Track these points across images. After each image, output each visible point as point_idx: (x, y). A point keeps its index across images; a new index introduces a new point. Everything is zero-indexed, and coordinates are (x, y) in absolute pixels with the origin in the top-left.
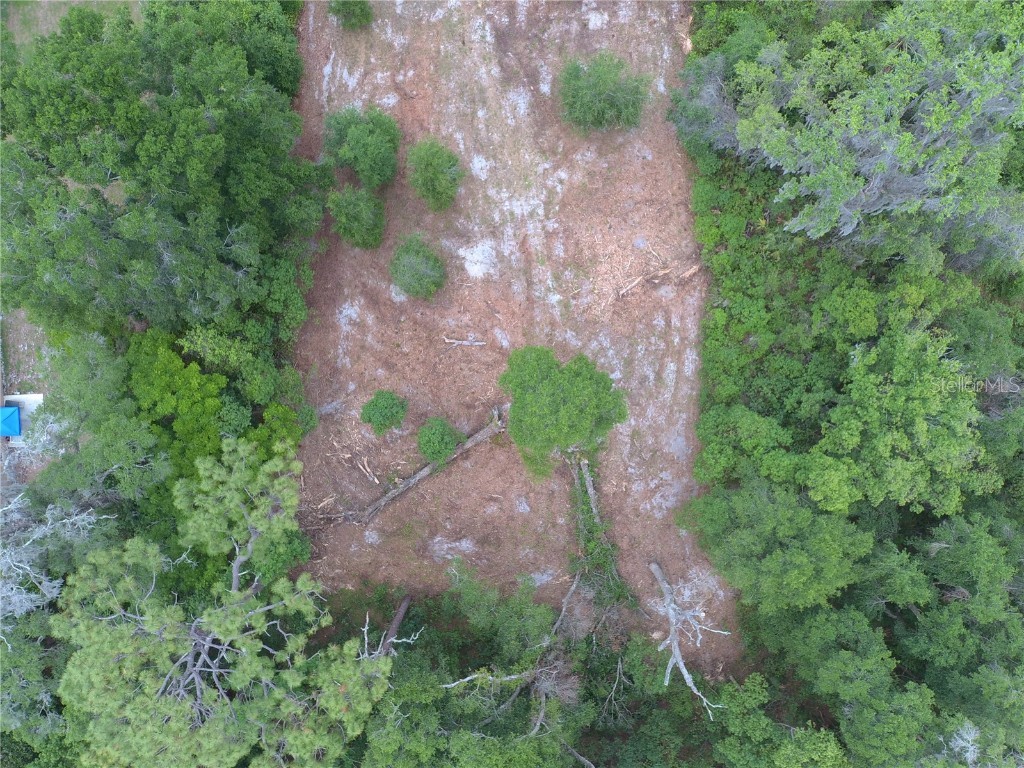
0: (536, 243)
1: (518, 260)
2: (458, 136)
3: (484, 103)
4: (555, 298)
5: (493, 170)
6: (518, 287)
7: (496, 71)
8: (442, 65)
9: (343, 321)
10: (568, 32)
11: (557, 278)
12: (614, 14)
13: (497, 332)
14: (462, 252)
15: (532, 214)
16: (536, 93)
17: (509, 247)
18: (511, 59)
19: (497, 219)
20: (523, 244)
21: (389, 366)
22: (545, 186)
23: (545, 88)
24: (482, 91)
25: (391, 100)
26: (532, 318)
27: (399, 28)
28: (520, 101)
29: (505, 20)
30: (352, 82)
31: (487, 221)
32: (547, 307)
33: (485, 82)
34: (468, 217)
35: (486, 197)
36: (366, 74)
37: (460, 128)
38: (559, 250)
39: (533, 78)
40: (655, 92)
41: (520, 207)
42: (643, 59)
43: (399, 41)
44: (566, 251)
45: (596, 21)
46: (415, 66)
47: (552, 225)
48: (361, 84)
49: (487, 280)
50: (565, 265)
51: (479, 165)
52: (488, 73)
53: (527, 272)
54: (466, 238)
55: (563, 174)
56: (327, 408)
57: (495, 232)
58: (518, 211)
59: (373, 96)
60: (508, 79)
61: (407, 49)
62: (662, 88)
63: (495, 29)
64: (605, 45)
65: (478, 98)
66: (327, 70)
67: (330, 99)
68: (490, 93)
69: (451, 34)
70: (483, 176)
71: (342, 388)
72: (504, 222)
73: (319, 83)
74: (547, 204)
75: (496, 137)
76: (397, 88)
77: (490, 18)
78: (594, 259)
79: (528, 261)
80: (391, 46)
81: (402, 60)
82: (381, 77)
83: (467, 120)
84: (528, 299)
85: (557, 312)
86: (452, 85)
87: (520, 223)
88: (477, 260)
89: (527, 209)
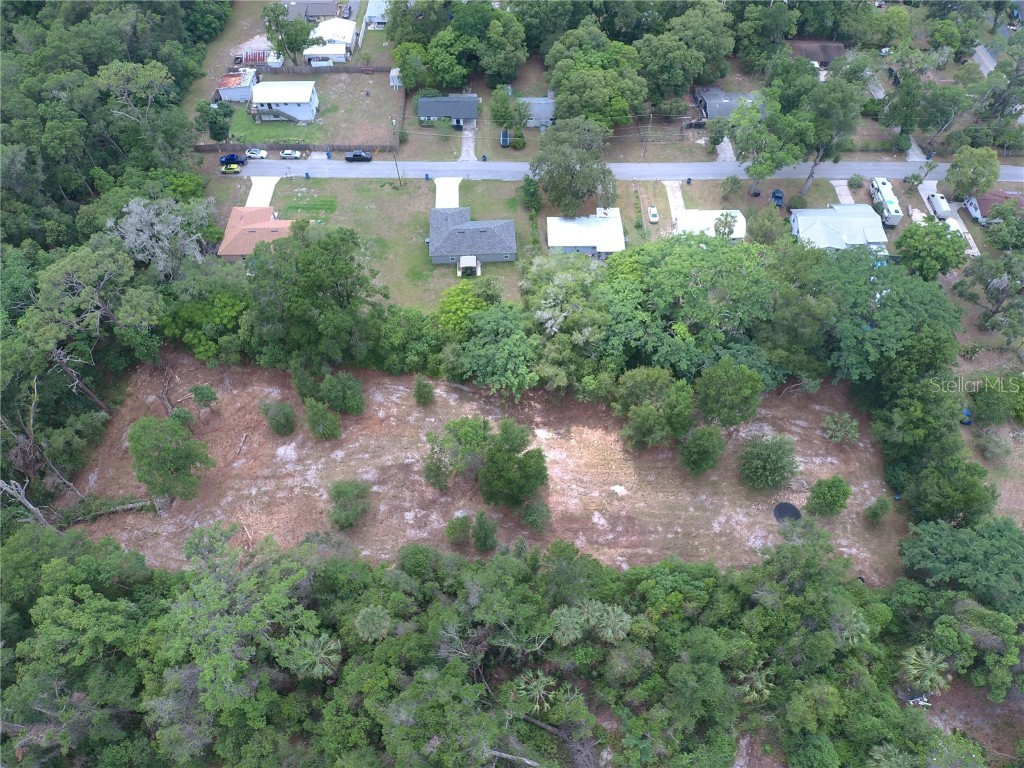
0: (289, 482)
1: (281, 472)
2: (357, 444)
3: (373, 457)
4: (254, 492)
5: (335, 461)
6: (266, 472)
7: (389, 463)
8: (396, 438)
9: (271, 390)
10: (405, 501)
11: (266, 493)
12: (412, 526)
13: (244, 460)
14: (294, 444)
15: (306, 480)
16: (374, 484)
17: (290, 468)
18: (394, 471)
19: (308, 462)
20: (290, 475)
21: (240, 409)
22: (320, 487)
23: (375, 488)
24: (379, 457)
25: (381, 414)
26: (245, 479)
27: (417, 420)
28: (370, 475)
29: (416, 469)
30: (394, 398)
31: (308, 457)
32: (249, 487)
33: (384, 458)
34: (312, 448)
35: (321, 457)
36: (396, 404)
37: (361, 446)
38: (281, 494)
39: (381, 482)
40: (362, 549)
41: (311, 474)
42: (383, 543)
43: (411, 419)
44: (280, 498)
45: (409, 516)
46: (397, 426)
47: (297, 490)
48: (392, 402)
49: (274, 456)
50: (272, 497)
51: (339, 454)
52: (388, 460)
53: (273, 477)
54: (301, 446)
55: (325, 496)
56: (227, 382)
57: (300, 461)
58: (309, 473)
59: (385, 406)
60: (384, 469)
61: (407, 423)
62: (364, 553)
63: (412, 464)
64: (394, 521)
65: (376, 455)
66: (401, 388)
67: (386, 388)
68: (377, 460)
69: (411, 443)
70: (333, 456)
71: (235, 387)
72: (304, 466)
73: (395, 384)
74: (310, 488)
75: (353, 463)
76: (387, 418)
77: (418, 461)
78: (271, 513)
79: (278, 478)
80: (410, 415)
81: (402, 420)
82: (395, 411)
83: (364, 449)
84: (258, 477)
85: (246, 492)
86: (385, 442)
87: (302, 474)
88: (287, 451)
89: (309, 478)
